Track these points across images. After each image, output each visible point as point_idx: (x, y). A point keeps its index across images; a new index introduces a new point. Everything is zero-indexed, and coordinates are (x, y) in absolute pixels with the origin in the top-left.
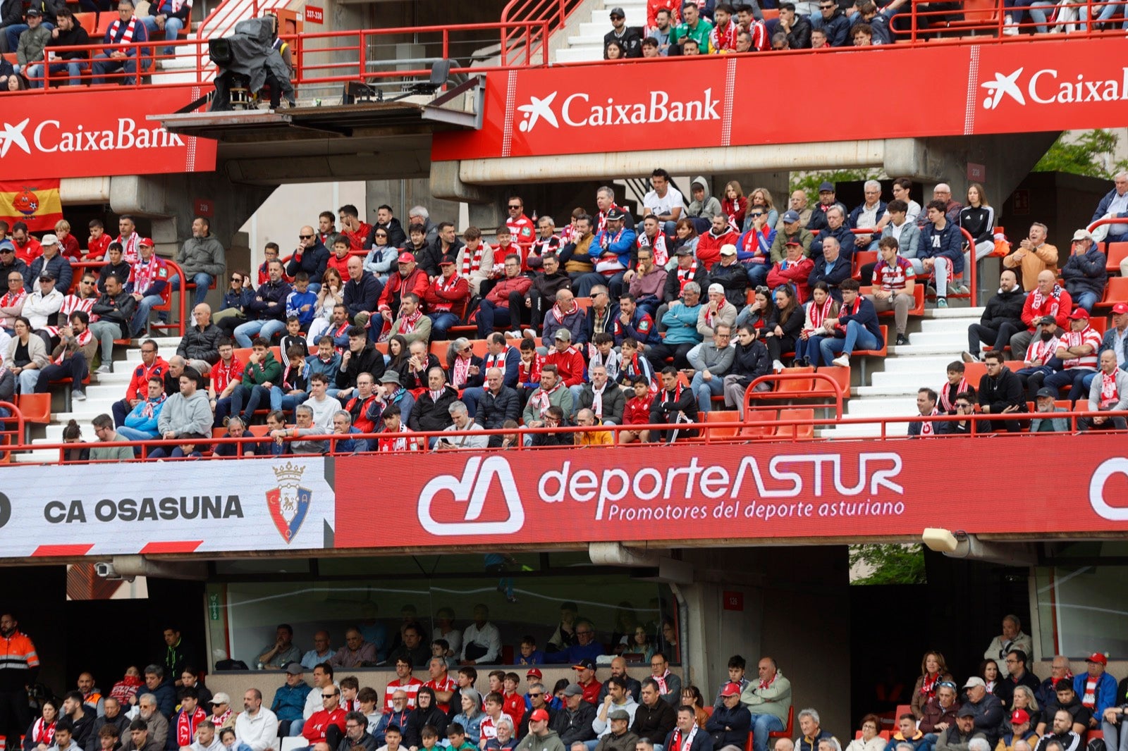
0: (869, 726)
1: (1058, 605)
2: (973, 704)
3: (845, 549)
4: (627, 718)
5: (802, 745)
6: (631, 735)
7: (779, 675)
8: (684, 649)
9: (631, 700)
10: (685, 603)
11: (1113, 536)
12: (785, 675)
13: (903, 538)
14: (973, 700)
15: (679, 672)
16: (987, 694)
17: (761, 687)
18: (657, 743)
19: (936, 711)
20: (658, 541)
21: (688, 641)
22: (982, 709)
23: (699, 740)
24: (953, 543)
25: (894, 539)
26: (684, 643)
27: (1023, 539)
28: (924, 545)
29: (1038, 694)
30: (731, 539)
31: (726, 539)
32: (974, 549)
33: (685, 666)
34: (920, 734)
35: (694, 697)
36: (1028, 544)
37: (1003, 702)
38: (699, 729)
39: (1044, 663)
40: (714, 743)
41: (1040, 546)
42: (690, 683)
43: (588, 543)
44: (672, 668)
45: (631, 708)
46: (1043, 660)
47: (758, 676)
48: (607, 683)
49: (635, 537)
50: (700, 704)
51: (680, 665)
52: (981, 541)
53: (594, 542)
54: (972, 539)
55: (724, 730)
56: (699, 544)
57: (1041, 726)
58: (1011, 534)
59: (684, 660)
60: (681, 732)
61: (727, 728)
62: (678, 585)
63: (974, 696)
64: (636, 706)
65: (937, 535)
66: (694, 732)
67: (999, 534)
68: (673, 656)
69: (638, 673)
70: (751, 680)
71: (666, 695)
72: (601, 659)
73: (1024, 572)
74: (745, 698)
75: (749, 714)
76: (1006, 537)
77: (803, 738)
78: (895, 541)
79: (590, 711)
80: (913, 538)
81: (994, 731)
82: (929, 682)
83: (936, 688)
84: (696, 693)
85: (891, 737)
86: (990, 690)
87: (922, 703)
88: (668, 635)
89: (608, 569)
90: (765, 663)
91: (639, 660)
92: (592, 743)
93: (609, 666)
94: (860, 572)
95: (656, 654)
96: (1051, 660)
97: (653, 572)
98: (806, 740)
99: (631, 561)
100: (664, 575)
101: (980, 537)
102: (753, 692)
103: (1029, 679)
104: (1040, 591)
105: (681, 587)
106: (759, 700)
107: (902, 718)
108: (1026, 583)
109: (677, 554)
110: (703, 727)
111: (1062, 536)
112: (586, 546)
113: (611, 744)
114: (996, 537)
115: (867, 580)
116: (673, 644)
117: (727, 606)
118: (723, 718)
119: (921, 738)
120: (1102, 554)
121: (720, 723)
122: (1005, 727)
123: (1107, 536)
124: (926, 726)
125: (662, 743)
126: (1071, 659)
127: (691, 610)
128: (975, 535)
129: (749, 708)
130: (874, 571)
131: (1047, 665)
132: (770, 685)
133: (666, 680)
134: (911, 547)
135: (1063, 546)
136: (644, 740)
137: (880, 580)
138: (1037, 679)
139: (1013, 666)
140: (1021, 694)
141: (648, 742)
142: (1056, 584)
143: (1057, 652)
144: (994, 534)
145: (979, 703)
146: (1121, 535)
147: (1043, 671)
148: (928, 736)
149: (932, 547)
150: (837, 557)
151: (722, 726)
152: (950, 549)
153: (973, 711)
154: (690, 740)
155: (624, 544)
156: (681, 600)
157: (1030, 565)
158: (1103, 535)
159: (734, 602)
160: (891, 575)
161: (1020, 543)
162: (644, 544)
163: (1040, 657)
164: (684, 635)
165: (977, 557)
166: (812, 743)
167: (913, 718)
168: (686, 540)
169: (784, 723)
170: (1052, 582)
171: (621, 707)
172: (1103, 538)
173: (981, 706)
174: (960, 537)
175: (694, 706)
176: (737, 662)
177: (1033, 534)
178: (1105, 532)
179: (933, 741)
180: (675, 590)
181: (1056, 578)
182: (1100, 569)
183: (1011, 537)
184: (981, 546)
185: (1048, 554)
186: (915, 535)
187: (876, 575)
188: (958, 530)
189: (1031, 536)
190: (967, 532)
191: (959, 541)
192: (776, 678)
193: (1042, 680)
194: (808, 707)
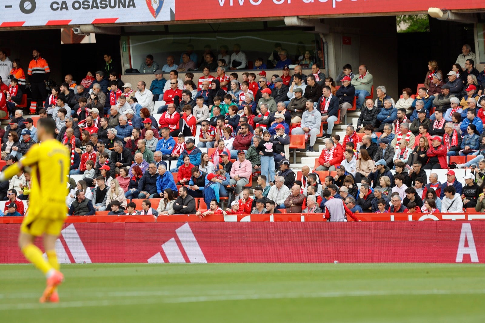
0: (405, 94)
2: (450, 82)
3: (394, 18)
4: (301, 91)
5: (378, 101)
6: (304, 99)
7: (368, 72)
8: (326, 61)
9: (304, 83)
10: (326, 42)
12: (370, 73)
13: (420, 12)
14: (450, 80)
15: (324, 71)
17: (360, 78)
18: (315, 102)
20: (314, 15)
21: (328, 58)
22: (454, 85)
23: (333, 100)
24: (441, 14)
25: (416, 13)
26: (326, 59)
27: (471, 12)
28: (429, 16)
29: (478, 78)
30: (345, 14)
31: (343, 14)
32: (450, 16)
33: (327, 69)
34: (428, 96)
35: (330, 82)
36: (473, 14)
37: (464, 82)
38: (333, 95)
39: (481, 64)
40: (339, 101)
41: (478, 15)
42: (329, 76)
43: (284, 17)
44: (321, 70)
45: (303, 87)
46: (481, 63)
47: (358, 73)
48: (293, 76)
49: (305, 13)
50: (333, 84)
51: (324, 68)
52: (453, 13)
53: (287, 16)
54: (449, 12)
55: (343, 96)
56: (332, 17)
57: (480, 91)
58: (466, 9)
59: (326, 66)
60: (325, 98)
61: (345, 95)
62: (324, 34)
63: (451, 79)
64: (306, 86)
65: (434, 11)
66: (331, 97)
67: (461, 10)
68: (321, 65)
69: (306, 72)
70: (356, 75)
71: (319, 81)
72: (291, 66)
73: (472, 26)
74: (353, 82)
75: (354, 89)
76: (464, 11)
77: (379, 98)
79: (286, 88)
80: (424, 12)
81: (459, 94)
84: (331, 80)
85: (415, 98)
86: (458, 77)
89: (293, 28)
90: (362, 68)
91: (307, 66)
92: (287, 102)
93: (293, 69)
94: (402, 27)
95: (314, 64)
97: (312, 29)
98: (380, 99)
99: (302, 24)
100: (317, 30)
101: (453, 11)
102: (357, 80)
103: (475, 72)
104: (479, 34)
105: (324, 35)
106: (359, 83)
107: (419, 89)
108: (473, 30)
109: (322, 21)
110: (335, 95)
112: (283, 18)
113: (295, 102)
114: (460, 11)
115: (405, 31)
116: (322, 59)
117: (344, 43)
118: (343, 91)
119: (428, 98)
121: (342, 92)
122: (464, 92)
124: (430, 93)
125: (317, 102)
127: (329, 45)
128: (450, 10)
129: (355, 86)
130: (408, 26)
132: (363, 77)
133: (319, 75)
134: (423, 16)
136: (309, 100)
137: (410, 30)
138: (478, 72)
139: (468, 66)
140: (471, 79)
141: (311, 101)
144: (459, 10)
145: (453, 82)
147: (480, 68)
148: (431, 97)
149: (432, 16)
150: (391, 21)
151: (343, 94)
152: (440, 17)
153: (450, 86)
154: (329, 100)
155: (300, 17)
156: (324, 41)
157: (474, 22)
159: (347, 41)
160: (415, 28)
161: (470, 13)
162: (308, 17)
163: (479, 62)
164: (326, 56)
165: (452, 20)
166: (382, 100)
167: (425, 89)
168: (326, 15)
169: (370, 92)
170: (484, 30)
171: (299, 87)
173: (454, 83)
174: (444, 11)
175: (330, 86)
176: (348, 66)
177: (476, 9)
179: (433, 99)
180: (322, 36)
183: (466, 11)
184: (453, 15)
185: (482, 18)
186: (425, 11)
187: (408, 28)
188: (443, 8)
189: (474, 10)
190: (447, 9)
191: (444, 13)
192: (366, 74)
193: (480, 72)
194: (381, 85)
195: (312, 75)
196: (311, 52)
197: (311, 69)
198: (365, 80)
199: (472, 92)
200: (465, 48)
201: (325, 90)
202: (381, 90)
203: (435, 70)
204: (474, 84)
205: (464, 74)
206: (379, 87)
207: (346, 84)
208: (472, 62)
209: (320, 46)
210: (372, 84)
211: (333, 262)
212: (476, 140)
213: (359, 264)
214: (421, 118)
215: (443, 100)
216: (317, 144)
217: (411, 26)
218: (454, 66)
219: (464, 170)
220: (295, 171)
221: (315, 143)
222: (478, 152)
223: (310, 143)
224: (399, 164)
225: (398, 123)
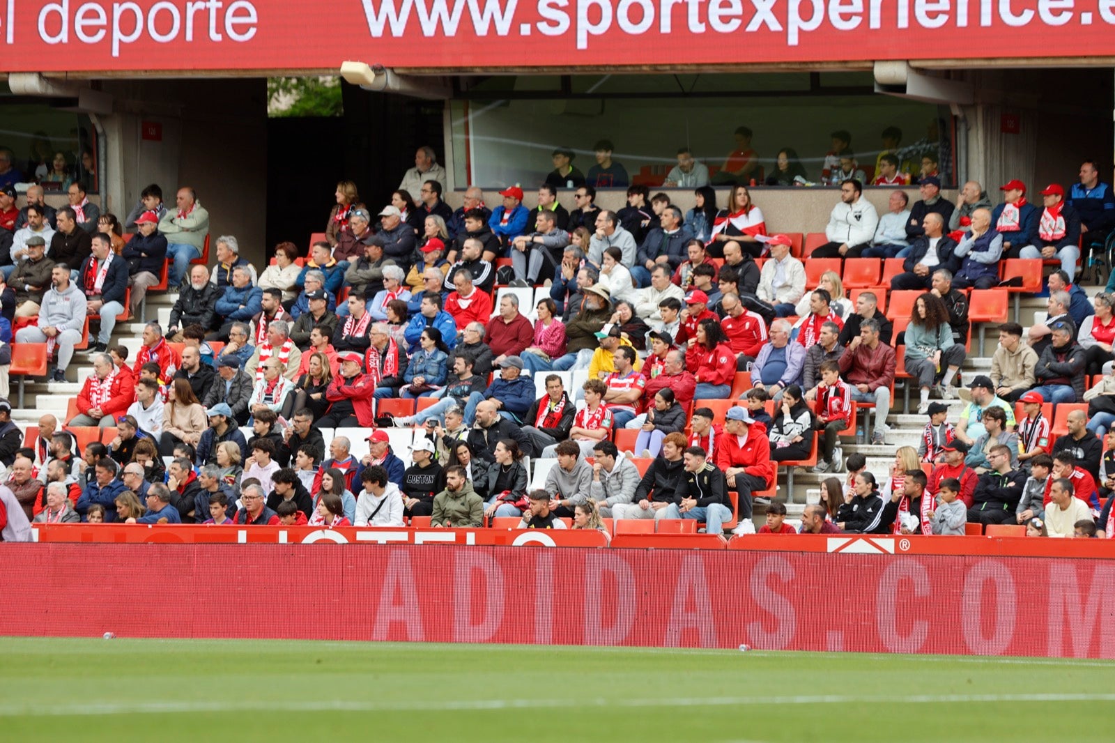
0: (281, 255)
1: (471, 137)
2: (386, 232)
3: (263, 81)
4: (42, 243)
5: (219, 271)
6: (48, 261)
7: (197, 205)
8: (102, 178)
9: (49, 227)
10: (104, 133)
11: (526, 70)
12: (203, 205)
13: (321, 71)
14: (385, 227)
15: (97, 200)
16: (401, 223)
17: (179, 216)
18: (74, 268)
19: (350, 239)
20: (78, 72)
21: (106, 170)
22: (395, 238)
23: (114, 266)
24: (370, 77)
25: (313, 72)
26: (102, 172)
27: (439, 73)
28: (342, 79)
29: (450, 223)
30: (151, 70)
31: (146, 71)
32: (390, 82)
33: (103, 194)
34: (334, 261)
35: (110, 224)
36: (444, 78)
37: (416, 231)
38: (116, 255)
39: (457, 193)
40: (129, 267)
41: (455, 80)
42: (107, 210)
43: (8, 73)
44: (90, 196)
45: (48, 235)
46: (456, 190)
47: (176, 205)
49: (57, 67)
50: (117, 230)
51: (98, 193)
52: (398, 75)
53: (14, 72)
54: (389, 72)
55: (140, 256)
56: (119, 76)
57: (452, 254)
58: (428, 68)
59: (102, 188)
60: (97, 259)
61: (143, 254)
62: (98, 116)
63: (388, 224)
64: (52, 232)
65: (355, 69)
66: (110, 259)
67: (415, 68)
68: (89, 185)
69: (55, 201)
70: (169, 209)
71: (84, 224)
72: (19, 187)
73: (439, 105)
74: (163, 227)
75: (165, 241)
76: (423, 71)
77: (220, 264)
78: (314, 73)
79: (7, 237)
80: (332, 71)
81: (405, 259)
82: (342, 211)
83: (348, 217)
84: (113, 220)
85: (305, 264)
86: (403, 219)
87: (336, 231)
88: (87, 164)
89: (28, 99)
90: (185, 194)
91: (57, 188)
92: (7, 268)
93: (24, 193)
94: (281, 103)
95: (73, 183)
96: (464, 190)
97: (72, 102)
98: (224, 266)
99: (50, 91)
100: (83, 105)
101: (397, 71)
102: (171, 221)
103: (442, 209)
104: (454, 124)
105: (101, 117)
106: (176, 229)
107: (314, 245)
108: (441, 115)
109: (97, 85)
110: (120, 254)
111: (477, 70)
112: (6, 76)
113: (27, 269)
114: (413, 71)
115: (286, 111)
116: (92, 172)
117: (146, 136)
118: (139, 245)
119: (334, 265)
120: (517, 88)
121: (136, 249)
122: (416, 255)
123: (521, 70)
124: (339, 254)
125: (78, 269)
126: (484, 190)
127: (109, 140)
128: (392, 69)
129: (166, 236)
130: (293, 102)
131: (460, 194)
132: (187, 215)
133: (85, 209)
134: (329, 81)
135: (478, 80)
136: (61, 265)
137: (297, 111)
138: (449, 209)
139: (427, 196)
140: (433, 224)
141: (64, 267)
142: (471, 117)
143: (469, 182)
144: (410, 68)
145: (392, 232)
146: (535, 70)
147: (455, 201)
148: (341, 263)
149: (350, 80)
150: (256, 90)
151: (137, 253)
152: (367, 83)
153: (385, 239)
154: (106, 266)
155: (44, 74)
156: (99, 130)
157: (446, 98)
158: (517, 70)
159: (153, 132)
160: (310, 105)
161: (436, 77)
162: (65, 74)
163: (453, 187)
164: (102, 164)
165: (394, 90)
166: (228, 269)
167: (327, 246)
168: (106, 71)
169: (200, 250)
170: (466, 114)
171: (38, 234)
172: (517, 72)
173: (394, 234)
174: (378, 70)
175: (110, 234)
176: (154, 190)
177: (449, 68)
178: (519, 67)
179: (345, 268)
180: (94, 120)
181: (470, 111)
182: (515, 103)
183: (427, 71)
184: (398, 79)
185: (463, 88)
186: (333, 69)
187: (294, 106)
188: (376, 64)
189: (447, 71)
190: (384, 66)
191: (376, 75)
192: (194, 208)
193: (454, 210)
194: (227, 234)
195: (68, 209)
196: (68, 155)
197: (67, 193)
198: (189, 223)
199: (435, 254)
200: (421, 156)
201: (97, 242)
202: (227, 245)
203: (353, 203)
204: (439, 237)
205: (417, 214)
206: (223, 238)
207: (146, 230)
208: (437, 187)
209: (90, 143)
210: (206, 230)
211: (100, 634)
212: (439, 363)
213: (162, 641)
214: (315, 311)
215: (368, 271)
216: (73, 366)
217: (299, 101)
218: (396, 196)
219: (410, 430)
220: (22, 426)
221: (71, 363)
222: (442, 390)
223: (59, 363)
224: (262, 415)
225: (262, 322)
